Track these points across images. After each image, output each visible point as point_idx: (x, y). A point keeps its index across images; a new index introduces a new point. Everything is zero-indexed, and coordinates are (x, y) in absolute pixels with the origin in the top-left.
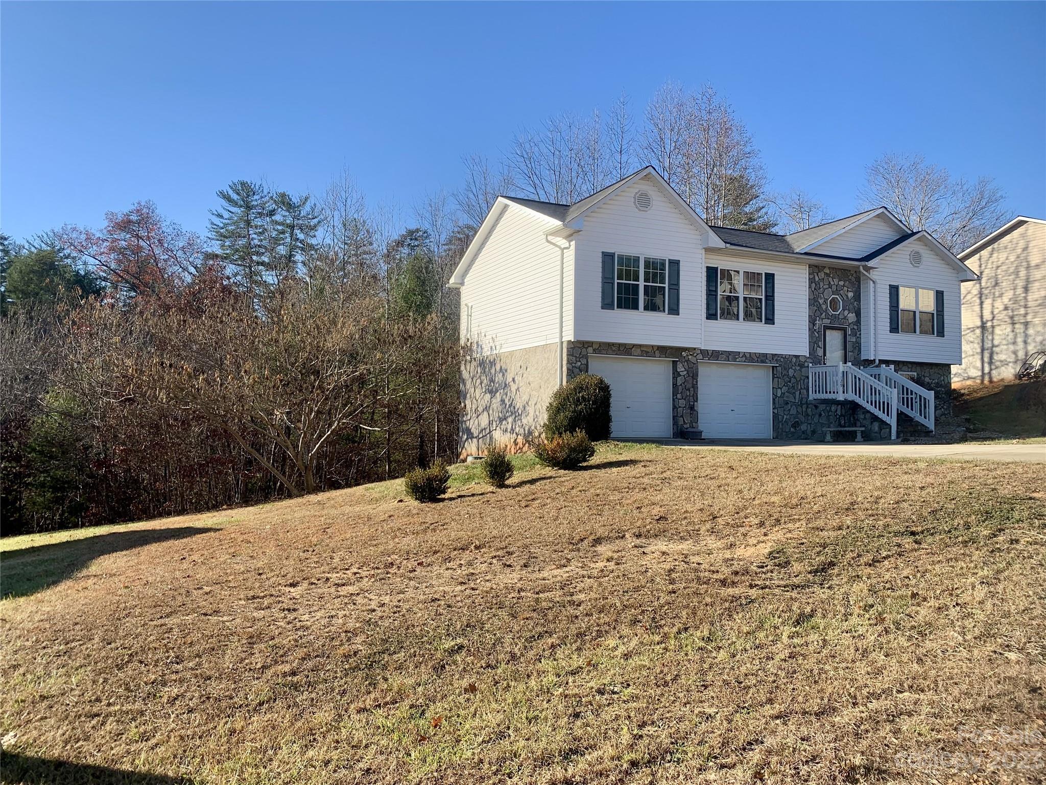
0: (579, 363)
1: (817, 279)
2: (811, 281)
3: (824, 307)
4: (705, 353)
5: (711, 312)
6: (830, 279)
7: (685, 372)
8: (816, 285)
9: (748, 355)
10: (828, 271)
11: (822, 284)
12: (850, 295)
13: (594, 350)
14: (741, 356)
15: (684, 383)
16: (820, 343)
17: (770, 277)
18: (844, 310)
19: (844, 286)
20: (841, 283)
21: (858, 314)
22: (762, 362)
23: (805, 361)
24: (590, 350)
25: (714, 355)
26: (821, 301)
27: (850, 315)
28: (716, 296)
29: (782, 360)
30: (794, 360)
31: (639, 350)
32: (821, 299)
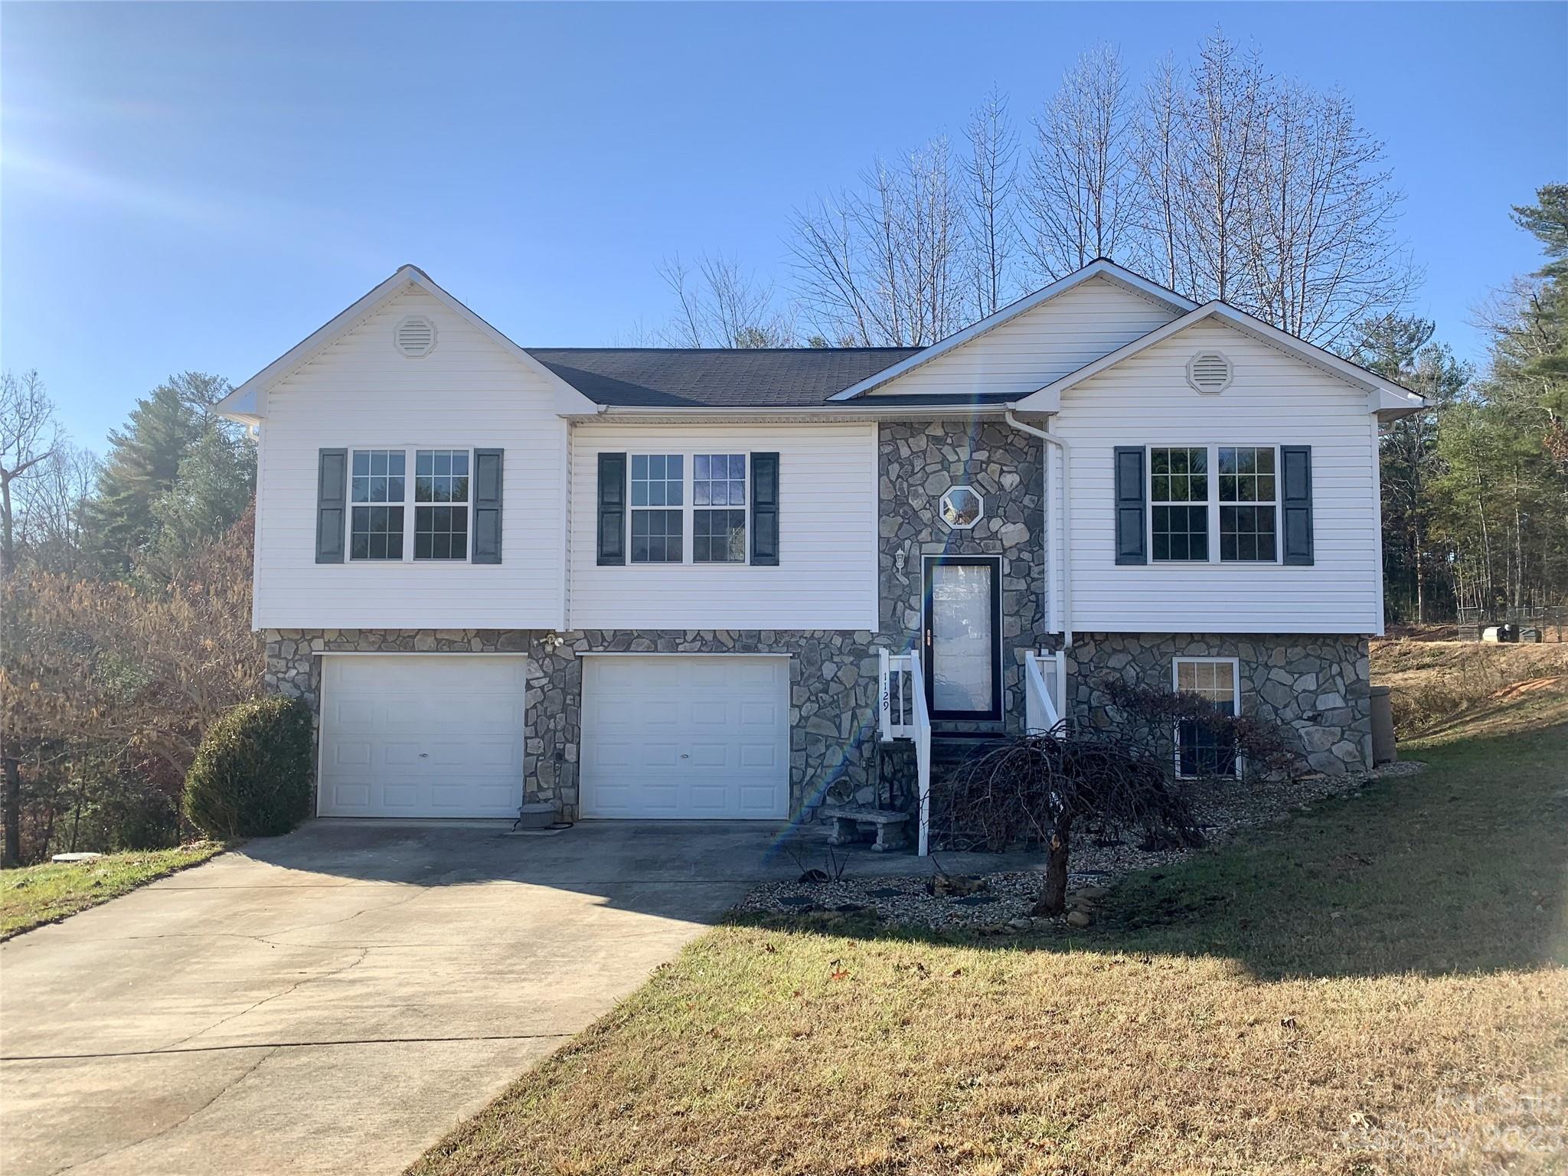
0: (294, 672)
1: (905, 452)
2: (885, 461)
3: (926, 516)
4: (595, 638)
5: (607, 549)
6: (947, 450)
7: (545, 681)
8: (902, 466)
9: (709, 637)
10: (939, 432)
11: (918, 464)
12: (1010, 480)
13: (326, 644)
14: (689, 637)
15: (541, 703)
16: (913, 600)
17: (766, 465)
18: (989, 516)
19: (989, 461)
20: (982, 455)
21: (1036, 523)
22: (747, 649)
23: (871, 643)
24: (318, 644)
25: (624, 641)
26: (916, 504)
27: (1010, 527)
28: (622, 513)
29: (803, 642)
30: (837, 641)
31: (430, 640)
32: (916, 495)
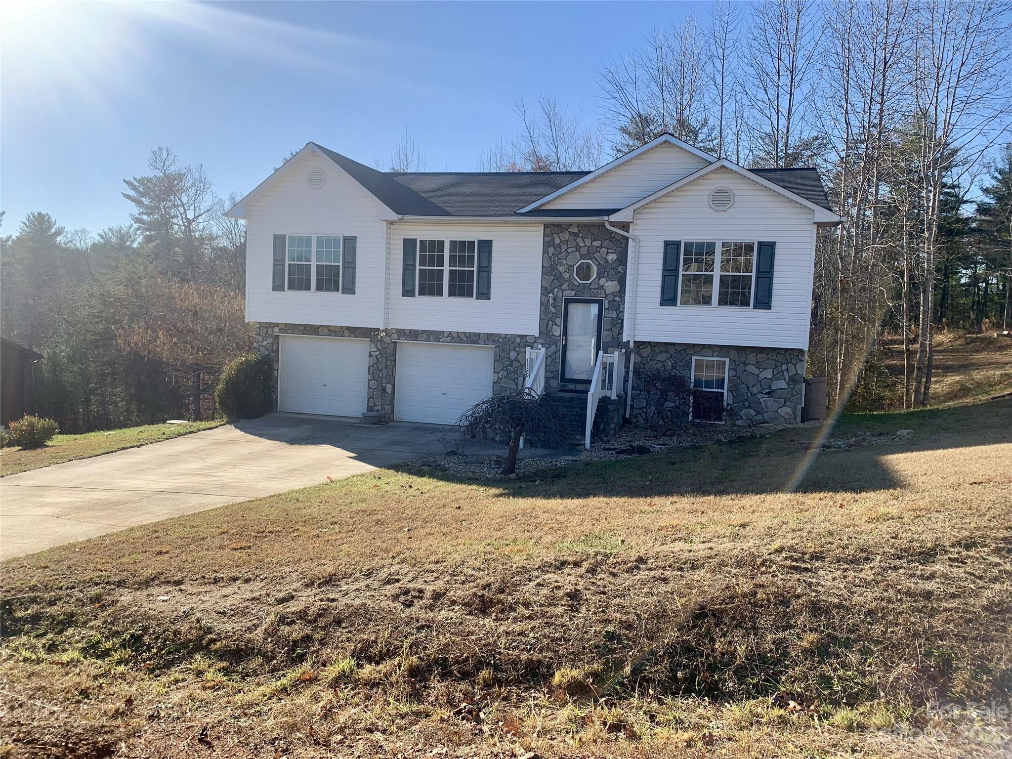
0: (266, 342)
1: (557, 241)
2: (547, 245)
3: (566, 276)
4: (401, 333)
5: (407, 288)
6: (579, 240)
7: (378, 353)
8: (555, 248)
9: (455, 335)
10: (576, 230)
11: (564, 248)
12: (612, 257)
13: (280, 330)
14: (446, 335)
15: (376, 363)
16: (558, 321)
17: (486, 246)
18: (599, 277)
19: (601, 247)
20: (598, 243)
21: (622, 282)
22: (473, 342)
23: (535, 342)
24: (276, 330)
25: (414, 335)
26: (561, 269)
27: (610, 283)
28: (414, 270)
29: (501, 340)
30: (518, 340)
31: (326, 330)
32: (562, 264)
